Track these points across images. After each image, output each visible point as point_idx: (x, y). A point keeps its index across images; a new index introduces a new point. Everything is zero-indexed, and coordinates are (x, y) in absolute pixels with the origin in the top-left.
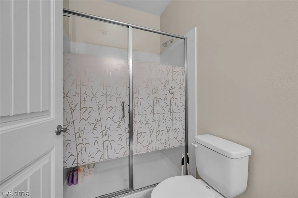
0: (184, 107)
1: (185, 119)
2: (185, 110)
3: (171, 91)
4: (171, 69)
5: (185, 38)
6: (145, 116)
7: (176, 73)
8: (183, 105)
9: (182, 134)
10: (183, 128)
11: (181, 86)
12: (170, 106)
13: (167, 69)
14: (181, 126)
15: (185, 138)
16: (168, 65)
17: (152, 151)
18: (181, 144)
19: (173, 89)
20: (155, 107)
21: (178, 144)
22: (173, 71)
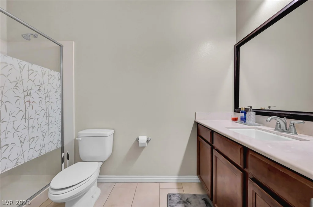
0: (60, 111)
1: (61, 122)
2: (61, 114)
3: (46, 95)
4: (47, 72)
5: (60, 45)
6: (13, 123)
7: (52, 77)
8: (59, 109)
9: (58, 136)
10: (59, 131)
11: (57, 90)
12: (45, 110)
13: (43, 71)
14: (57, 129)
15: (61, 140)
16: (43, 68)
17: (24, 163)
18: (58, 147)
19: (49, 93)
20: (27, 112)
21: (54, 148)
22: (49, 74)
